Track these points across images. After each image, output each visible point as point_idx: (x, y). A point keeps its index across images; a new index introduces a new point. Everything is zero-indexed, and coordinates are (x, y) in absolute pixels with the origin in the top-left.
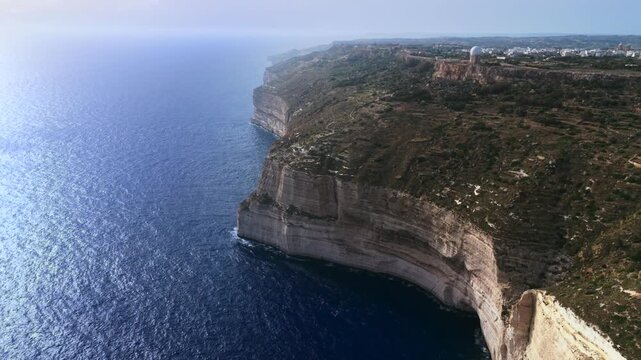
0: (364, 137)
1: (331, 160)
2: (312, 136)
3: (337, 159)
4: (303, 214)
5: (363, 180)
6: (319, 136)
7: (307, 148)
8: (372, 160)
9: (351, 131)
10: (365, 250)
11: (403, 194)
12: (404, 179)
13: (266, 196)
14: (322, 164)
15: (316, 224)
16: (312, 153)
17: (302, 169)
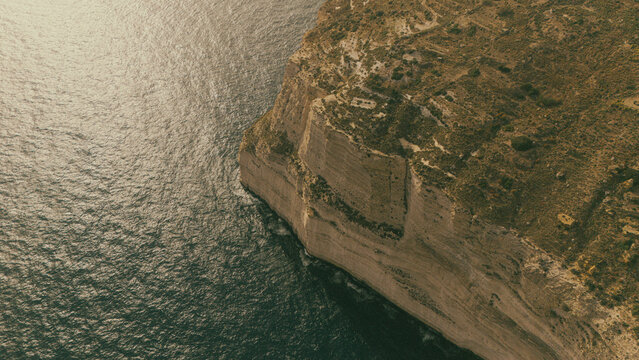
0: (500, 58)
1: (413, 111)
2: (389, 22)
3: (426, 112)
4: (339, 204)
5: (473, 197)
6: (402, 27)
7: (368, 65)
8: (506, 138)
9: (473, 30)
10: (446, 310)
11: (566, 277)
12: (580, 233)
13: (283, 137)
14: (390, 120)
15: (358, 232)
16: (374, 82)
17: (344, 124)
